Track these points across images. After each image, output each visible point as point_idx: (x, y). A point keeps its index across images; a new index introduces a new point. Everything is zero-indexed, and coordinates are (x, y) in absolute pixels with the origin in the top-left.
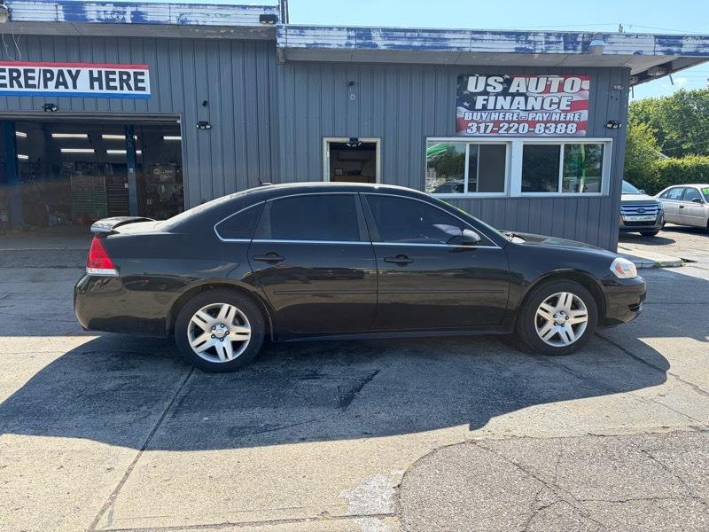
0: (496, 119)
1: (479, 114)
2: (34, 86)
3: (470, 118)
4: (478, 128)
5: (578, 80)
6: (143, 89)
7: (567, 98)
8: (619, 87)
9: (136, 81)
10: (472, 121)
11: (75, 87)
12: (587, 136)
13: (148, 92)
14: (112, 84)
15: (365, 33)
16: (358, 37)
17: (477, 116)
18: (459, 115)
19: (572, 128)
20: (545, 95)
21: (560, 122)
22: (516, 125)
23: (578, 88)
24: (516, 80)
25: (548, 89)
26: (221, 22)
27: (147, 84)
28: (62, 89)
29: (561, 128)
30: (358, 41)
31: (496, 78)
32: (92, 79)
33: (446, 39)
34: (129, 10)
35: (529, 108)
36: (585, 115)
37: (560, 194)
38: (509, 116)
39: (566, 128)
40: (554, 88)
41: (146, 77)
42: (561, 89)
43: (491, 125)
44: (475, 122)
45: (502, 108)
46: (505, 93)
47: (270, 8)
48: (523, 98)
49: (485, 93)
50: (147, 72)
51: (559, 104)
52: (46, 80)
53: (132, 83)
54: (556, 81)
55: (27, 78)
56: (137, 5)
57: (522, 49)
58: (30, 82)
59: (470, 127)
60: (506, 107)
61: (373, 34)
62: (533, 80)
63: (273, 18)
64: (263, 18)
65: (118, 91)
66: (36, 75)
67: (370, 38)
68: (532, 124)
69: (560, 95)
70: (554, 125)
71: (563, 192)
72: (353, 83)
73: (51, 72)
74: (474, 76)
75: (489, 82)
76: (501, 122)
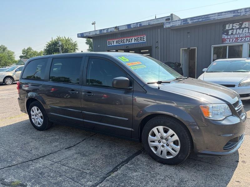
0: (237, 37)
1: (230, 36)
2: (124, 43)
3: (227, 38)
4: (230, 41)
6: (144, 40)
9: (143, 39)
10: (228, 38)
11: (132, 42)
13: (145, 41)
14: (138, 40)
15: (185, 20)
16: (184, 22)
17: (229, 37)
18: (223, 37)
22: (244, 38)
24: (244, 23)
26: (157, 22)
27: (145, 39)
28: (129, 43)
30: (184, 23)
31: (236, 24)
32: (135, 40)
33: (209, 17)
34: (139, 24)
38: (241, 36)
41: (145, 38)
43: (235, 39)
44: (228, 39)
45: (239, 33)
46: (240, 28)
47: (168, 16)
48: (247, 29)
49: (232, 29)
50: (145, 36)
52: (127, 41)
53: (142, 39)
55: (124, 41)
56: (140, 22)
57: (236, 15)
58: (124, 42)
59: (226, 41)
60: (241, 32)
61: (188, 20)
63: (169, 19)
64: (166, 20)
65: (139, 42)
67: (187, 21)
72: (189, 33)
73: (128, 39)
74: (228, 24)
75: (234, 25)
76: (239, 38)
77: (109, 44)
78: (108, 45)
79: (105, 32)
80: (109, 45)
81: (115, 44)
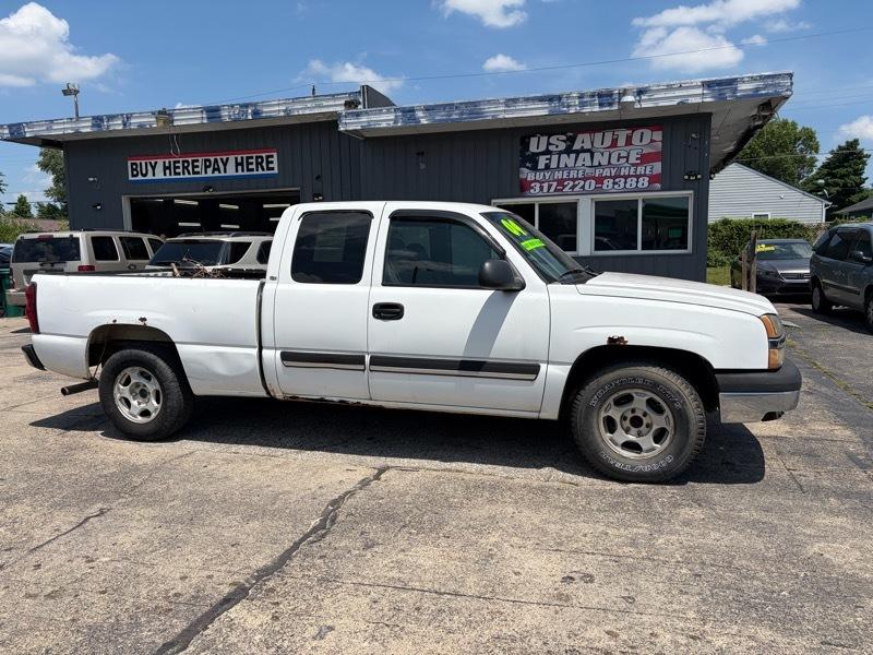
0: (560, 177)
1: (542, 174)
2: (198, 173)
3: (533, 178)
4: (541, 188)
5: (647, 133)
6: (273, 169)
7: (636, 152)
8: (694, 135)
9: (268, 163)
10: (535, 181)
11: (225, 172)
12: (662, 190)
13: (276, 171)
14: (250, 167)
15: (409, 112)
16: (404, 115)
17: (539, 176)
18: (522, 176)
19: (644, 182)
20: (612, 150)
21: (629, 176)
22: (582, 183)
23: (649, 140)
24: (580, 137)
25: (614, 144)
26: (316, 110)
27: (275, 165)
28: (216, 174)
29: (632, 183)
30: (404, 119)
31: (558, 136)
32: (237, 164)
34: (250, 109)
35: (596, 163)
36: (657, 167)
37: (639, 251)
38: (573, 174)
39: (637, 182)
40: (622, 142)
41: (275, 159)
42: (629, 142)
43: (555, 184)
44: (538, 181)
45: (566, 166)
46: (568, 151)
47: (354, 93)
48: (588, 155)
49: (547, 152)
50: (275, 155)
51: (627, 158)
52: (206, 167)
53: (264, 164)
54: (622, 134)
55: (194, 167)
56: (255, 105)
57: (555, 111)
58: (196, 170)
59: (533, 188)
60: (571, 164)
61: (416, 112)
62: (598, 136)
63: (356, 103)
64: (348, 104)
65: (255, 172)
66: (199, 164)
68: (600, 180)
69: (628, 148)
70: (623, 180)
71: (643, 249)
72: (423, 153)
73: (209, 161)
74: (534, 136)
75: (551, 141)
76: (566, 180)
77: (137, 175)
78: (131, 178)
79: (117, 125)
80: (133, 176)
81: (160, 175)
